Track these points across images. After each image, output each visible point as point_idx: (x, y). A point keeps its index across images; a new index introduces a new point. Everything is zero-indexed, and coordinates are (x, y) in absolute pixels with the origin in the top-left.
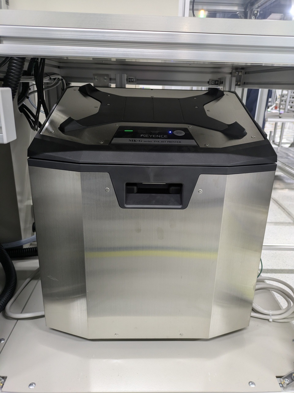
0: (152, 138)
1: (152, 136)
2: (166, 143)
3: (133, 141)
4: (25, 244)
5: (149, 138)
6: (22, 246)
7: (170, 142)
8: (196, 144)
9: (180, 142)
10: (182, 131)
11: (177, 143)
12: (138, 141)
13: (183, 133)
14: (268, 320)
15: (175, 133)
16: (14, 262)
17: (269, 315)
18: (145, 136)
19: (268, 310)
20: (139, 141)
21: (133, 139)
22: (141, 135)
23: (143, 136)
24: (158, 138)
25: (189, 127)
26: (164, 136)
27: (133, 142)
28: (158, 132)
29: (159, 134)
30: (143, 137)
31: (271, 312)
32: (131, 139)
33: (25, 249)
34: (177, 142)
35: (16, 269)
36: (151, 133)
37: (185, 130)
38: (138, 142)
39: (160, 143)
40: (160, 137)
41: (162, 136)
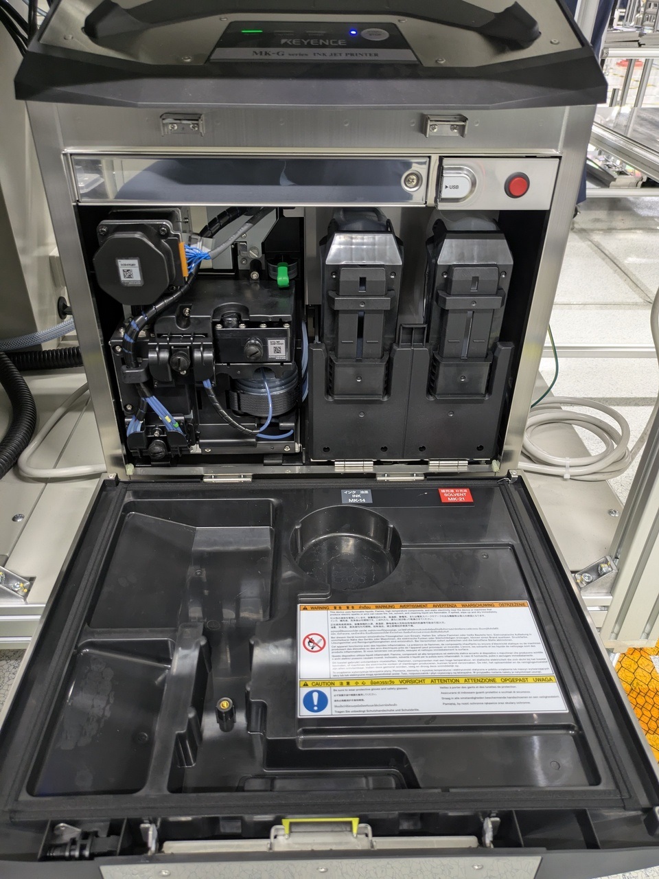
0: (309, 46)
1: (309, 43)
2: (343, 57)
3: (264, 53)
4: (45, 341)
5: (302, 46)
6: (39, 346)
7: (352, 55)
8: (415, 59)
9: (376, 55)
10: (380, 30)
11: (368, 58)
12: (274, 54)
13: (385, 35)
14: (561, 477)
15: (365, 33)
16: (26, 378)
17: (565, 466)
18: (291, 42)
19: (563, 456)
20: (278, 53)
21: (264, 50)
22: (283, 41)
23: (286, 43)
24: (324, 46)
25: (399, 21)
26: (337, 42)
27: (264, 57)
28: (325, 34)
29: (324, 37)
30: (286, 45)
31: (568, 461)
32: (258, 50)
33: (48, 352)
34: (368, 55)
35: (33, 392)
36: (305, 36)
37: (391, 27)
38: (274, 57)
39: (328, 58)
40: (327, 44)
41: (333, 42)
